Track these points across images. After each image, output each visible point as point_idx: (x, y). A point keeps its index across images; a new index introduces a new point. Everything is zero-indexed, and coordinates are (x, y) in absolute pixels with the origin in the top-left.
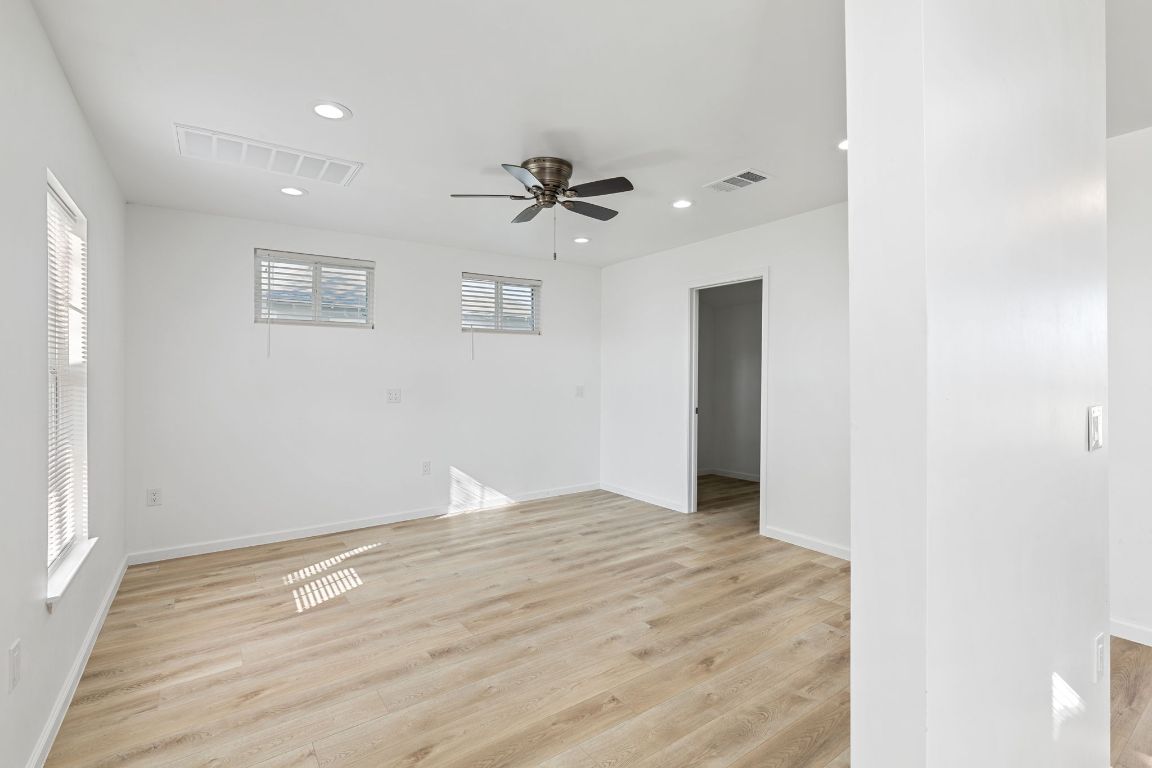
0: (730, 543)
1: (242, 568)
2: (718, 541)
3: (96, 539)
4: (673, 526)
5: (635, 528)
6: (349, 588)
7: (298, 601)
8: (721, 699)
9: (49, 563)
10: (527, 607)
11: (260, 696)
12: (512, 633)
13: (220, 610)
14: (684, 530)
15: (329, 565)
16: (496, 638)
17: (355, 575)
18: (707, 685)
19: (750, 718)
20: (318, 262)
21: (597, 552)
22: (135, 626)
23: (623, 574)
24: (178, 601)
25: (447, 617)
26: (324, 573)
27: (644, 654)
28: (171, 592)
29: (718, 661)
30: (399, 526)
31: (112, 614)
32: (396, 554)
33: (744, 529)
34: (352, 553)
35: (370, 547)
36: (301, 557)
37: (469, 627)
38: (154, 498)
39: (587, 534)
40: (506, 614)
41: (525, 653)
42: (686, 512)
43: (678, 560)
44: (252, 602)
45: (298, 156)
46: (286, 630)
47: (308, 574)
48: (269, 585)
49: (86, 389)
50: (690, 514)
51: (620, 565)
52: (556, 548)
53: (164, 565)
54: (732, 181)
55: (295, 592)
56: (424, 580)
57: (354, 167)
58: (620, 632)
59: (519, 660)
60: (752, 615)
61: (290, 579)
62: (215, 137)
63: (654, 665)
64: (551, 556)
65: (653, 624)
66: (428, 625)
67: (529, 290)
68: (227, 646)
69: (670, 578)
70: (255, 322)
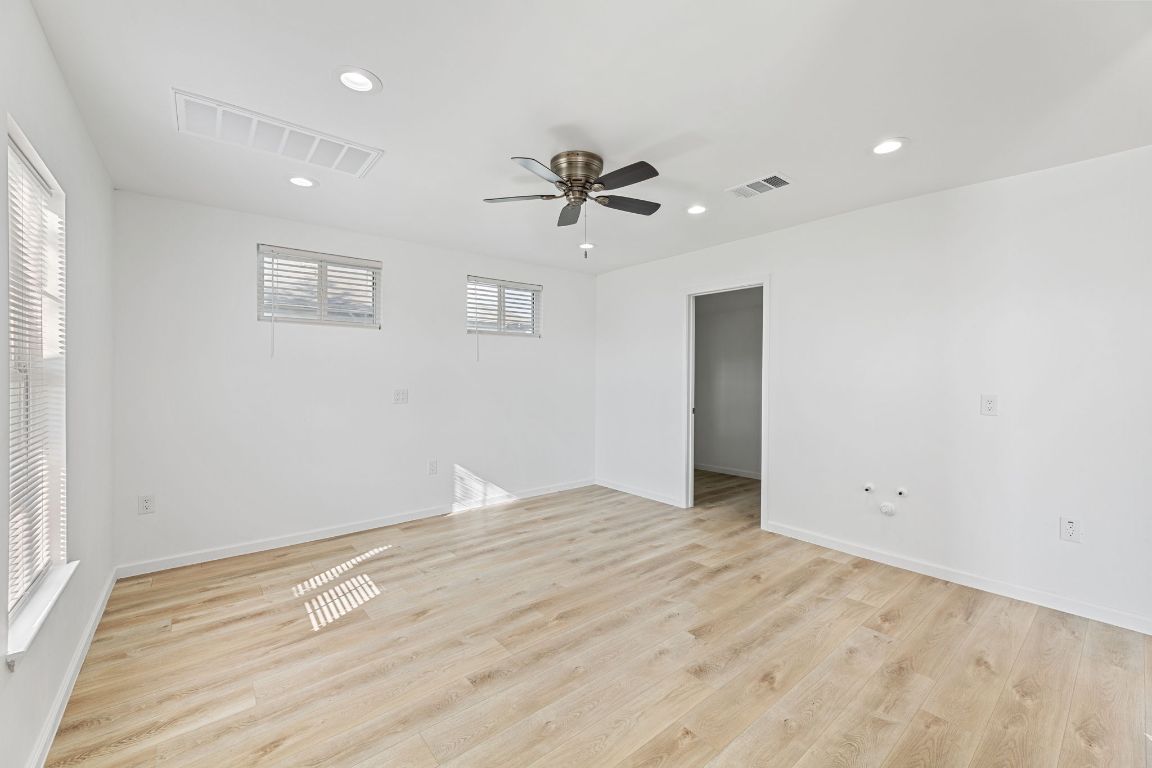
0: (737, 539)
1: (244, 579)
2: (724, 537)
3: (77, 562)
4: (676, 522)
5: (642, 525)
6: (367, 599)
7: (312, 616)
8: (800, 727)
9: (10, 606)
10: (560, 617)
11: (281, 748)
12: (553, 651)
13: (224, 631)
14: (688, 525)
15: (341, 571)
16: (538, 656)
17: (370, 583)
18: (778, 709)
19: (841, 751)
20: (324, 261)
21: (613, 551)
22: (123, 656)
23: (647, 576)
24: (175, 622)
25: (477, 632)
26: (337, 582)
27: (700, 671)
28: (166, 611)
29: (779, 676)
30: (408, 527)
31: (98, 641)
32: (410, 558)
33: (744, 524)
34: (363, 557)
35: (381, 549)
36: (309, 564)
37: (506, 645)
38: (146, 505)
39: (596, 532)
40: (541, 626)
41: (573, 675)
42: (684, 507)
43: (696, 558)
44: (261, 621)
45: (314, 138)
46: (302, 656)
47: (320, 583)
48: (276, 599)
49: (64, 390)
50: (687, 509)
51: (641, 565)
52: (571, 547)
53: (157, 577)
54: (756, 186)
55: (307, 605)
56: (445, 587)
57: (374, 154)
58: (666, 644)
59: (570, 684)
60: (790, 620)
61: (300, 590)
62: (220, 110)
63: (716, 683)
64: (568, 557)
65: (697, 633)
66: (461, 644)
67: (530, 294)
68: (236, 678)
69: (694, 578)
70: (259, 319)
